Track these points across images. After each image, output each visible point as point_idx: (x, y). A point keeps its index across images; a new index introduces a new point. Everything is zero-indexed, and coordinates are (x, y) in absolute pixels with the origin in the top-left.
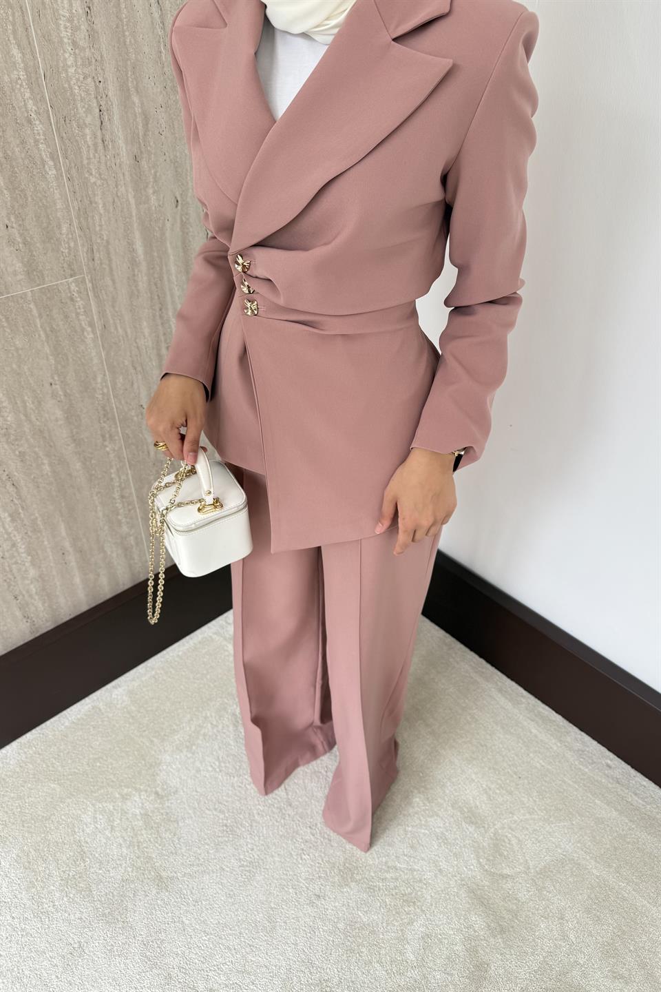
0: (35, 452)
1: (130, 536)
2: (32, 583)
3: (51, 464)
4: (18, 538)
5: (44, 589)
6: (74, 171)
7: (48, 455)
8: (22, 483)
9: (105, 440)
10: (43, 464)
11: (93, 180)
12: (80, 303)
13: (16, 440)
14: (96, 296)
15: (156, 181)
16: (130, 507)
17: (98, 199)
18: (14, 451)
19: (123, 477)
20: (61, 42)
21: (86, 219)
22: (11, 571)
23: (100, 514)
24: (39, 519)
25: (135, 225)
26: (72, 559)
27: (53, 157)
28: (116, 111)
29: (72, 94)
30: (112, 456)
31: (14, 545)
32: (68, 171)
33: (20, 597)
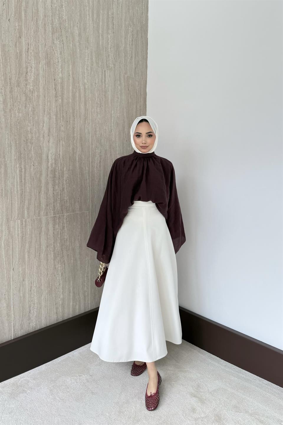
0: (71, 255)
1: (87, 292)
2: (61, 300)
3: (73, 260)
4: (61, 282)
5: (63, 304)
6: (92, 190)
7: (73, 257)
8: (66, 264)
9: (86, 256)
10: (72, 259)
12: (88, 217)
13: (68, 250)
14: (92, 216)
16: (88, 281)
17: (96, 195)
18: (67, 253)
19: (88, 269)
21: (93, 199)
22: (57, 294)
23: (81, 281)
24: (67, 277)
26: (71, 294)
28: (102, 179)
29: (95, 176)
30: (87, 261)
31: (60, 285)
33: (57, 305)
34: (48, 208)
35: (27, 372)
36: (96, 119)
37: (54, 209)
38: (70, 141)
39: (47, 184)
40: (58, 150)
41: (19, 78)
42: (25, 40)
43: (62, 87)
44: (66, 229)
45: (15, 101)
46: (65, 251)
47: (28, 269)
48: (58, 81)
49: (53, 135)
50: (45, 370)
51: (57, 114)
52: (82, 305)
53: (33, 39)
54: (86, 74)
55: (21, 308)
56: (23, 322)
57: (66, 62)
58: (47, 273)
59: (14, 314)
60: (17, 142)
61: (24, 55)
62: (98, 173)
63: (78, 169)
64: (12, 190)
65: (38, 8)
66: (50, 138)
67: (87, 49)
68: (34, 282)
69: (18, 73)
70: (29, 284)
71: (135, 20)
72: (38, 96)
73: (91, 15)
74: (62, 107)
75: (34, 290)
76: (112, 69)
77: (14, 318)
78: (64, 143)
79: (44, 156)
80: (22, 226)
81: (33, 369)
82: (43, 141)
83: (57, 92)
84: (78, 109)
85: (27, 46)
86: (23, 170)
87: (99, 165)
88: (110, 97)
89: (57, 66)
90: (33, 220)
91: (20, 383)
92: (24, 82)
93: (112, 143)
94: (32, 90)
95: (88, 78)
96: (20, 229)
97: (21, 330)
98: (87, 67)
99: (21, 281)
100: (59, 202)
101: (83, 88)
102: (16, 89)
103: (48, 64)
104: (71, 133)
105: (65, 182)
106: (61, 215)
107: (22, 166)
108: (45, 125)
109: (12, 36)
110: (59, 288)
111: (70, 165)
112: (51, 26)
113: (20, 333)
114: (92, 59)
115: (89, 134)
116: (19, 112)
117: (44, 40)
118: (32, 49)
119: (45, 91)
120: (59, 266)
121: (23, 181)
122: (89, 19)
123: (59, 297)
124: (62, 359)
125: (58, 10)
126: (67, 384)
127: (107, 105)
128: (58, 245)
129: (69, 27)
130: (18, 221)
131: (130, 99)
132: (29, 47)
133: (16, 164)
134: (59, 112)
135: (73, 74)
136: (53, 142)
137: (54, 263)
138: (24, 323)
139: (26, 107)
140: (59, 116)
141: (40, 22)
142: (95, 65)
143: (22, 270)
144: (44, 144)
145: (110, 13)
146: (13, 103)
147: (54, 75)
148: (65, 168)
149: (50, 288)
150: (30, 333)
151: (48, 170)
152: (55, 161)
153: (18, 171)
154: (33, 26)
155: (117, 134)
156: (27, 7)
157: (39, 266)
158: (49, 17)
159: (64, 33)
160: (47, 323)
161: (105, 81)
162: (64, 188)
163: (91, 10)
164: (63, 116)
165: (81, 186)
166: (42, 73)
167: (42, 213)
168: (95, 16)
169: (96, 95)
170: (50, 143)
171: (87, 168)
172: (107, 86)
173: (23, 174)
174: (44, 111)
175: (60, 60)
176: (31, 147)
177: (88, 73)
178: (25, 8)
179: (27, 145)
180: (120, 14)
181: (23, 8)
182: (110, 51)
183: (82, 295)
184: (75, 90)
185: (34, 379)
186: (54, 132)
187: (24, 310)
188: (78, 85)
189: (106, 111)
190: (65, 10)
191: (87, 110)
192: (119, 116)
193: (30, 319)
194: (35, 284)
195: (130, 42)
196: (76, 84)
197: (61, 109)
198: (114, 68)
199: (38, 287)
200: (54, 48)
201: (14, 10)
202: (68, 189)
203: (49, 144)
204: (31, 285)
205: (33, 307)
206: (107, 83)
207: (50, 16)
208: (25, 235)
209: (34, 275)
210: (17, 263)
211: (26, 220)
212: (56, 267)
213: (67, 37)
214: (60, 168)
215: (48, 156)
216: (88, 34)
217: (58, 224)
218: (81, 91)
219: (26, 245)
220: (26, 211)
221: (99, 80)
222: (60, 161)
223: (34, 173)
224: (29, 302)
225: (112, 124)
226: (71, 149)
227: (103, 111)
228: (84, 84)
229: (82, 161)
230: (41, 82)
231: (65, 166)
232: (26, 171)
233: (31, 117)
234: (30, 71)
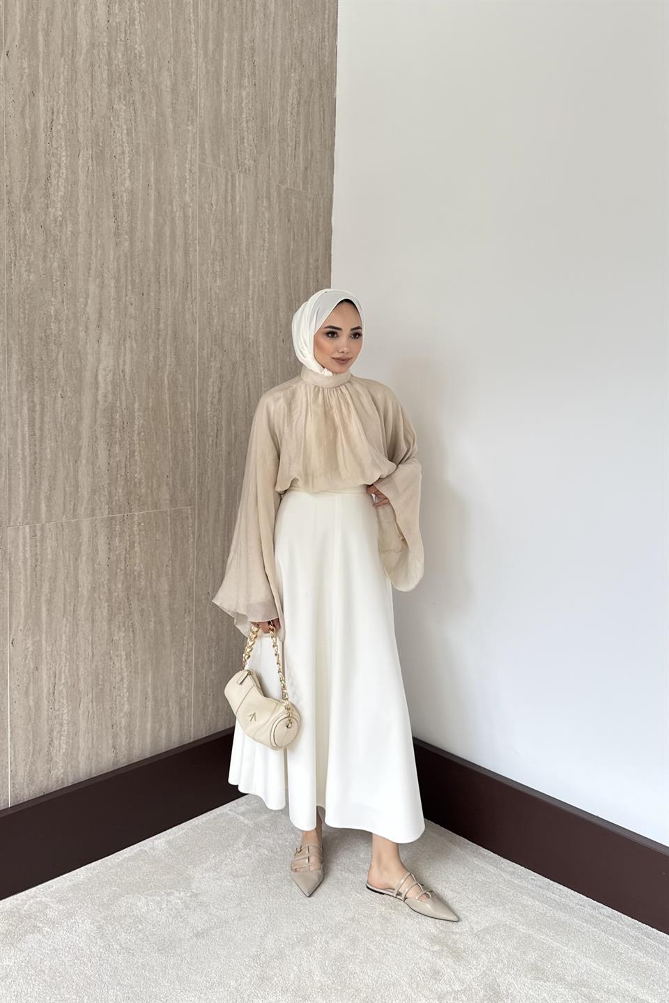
0: (149, 611)
1: (186, 697)
2: (124, 717)
3: (155, 623)
4: (125, 675)
5: (129, 726)
6: (201, 456)
7: (155, 616)
8: (138, 631)
9: (185, 613)
10: (151, 621)
11: (208, 460)
12: (190, 521)
13: (142, 599)
14: (199, 519)
15: (236, 465)
16: (190, 672)
17: (209, 470)
18: (139, 606)
19: (190, 646)
20: (207, 401)
21: (202, 477)
22: (115, 701)
23: (172, 672)
24: (140, 663)
25: (223, 484)
26: (150, 704)
27: (194, 448)
28: (224, 431)
29: (207, 423)
30: (187, 626)
31: (122, 680)
32: (199, 455)
33: (115, 727)
34: (96, 497)
35: (44, 884)
36: (211, 289)
37: (110, 502)
38: (150, 340)
39: (94, 439)
40: (121, 363)
41: (29, 190)
42: (45, 102)
43: (132, 213)
44: (137, 549)
45: (20, 245)
46: (136, 603)
47: (46, 641)
48: (121, 197)
49: (109, 325)
50: (86, 880)
51: (118, 275)
52: (175, 728)
53: (64, 99)
54: (188, 181)
55: (31, 733)
56: (34, 768)
57: (142, 153)
58: (93, 653)
59: (14, 746)
60: (25, 342)
61: (42, 136)
62: (215, 418)
63: (167, 406)
64: (11, 455)
65: (75, 27)
66: (101, 334)
67: (192, 124)
68: (60, 674)
69: (27, 179)
70: (50, 677)
71: (305, 56)
72: (75, 234)
73: (200, 42)
74: (132, 260)
75: (60, 692)
76: (249, 170)
77: (13, 758)
78: (135, 345)
79: (88, 376)
80: (34, 540)
81: (58, 878)
82: (86, 339)
83: (119, 224)
84: (168, 264)
85: (50, 114)
86: (38, 408)
87: (217, 397)
88: (244, 236)
89: (120, 162)
90: (59, 525)
91: (25, 911)
92: (43, 199)
93: (249, 345)
94: (60, 218)
95: (192, 191)
96: (29, 547)
97: (30, 786)
98: (192, 165)
99: (31, 671)
100: (123, 483)
101: (181, 215)
102: (22, 216)
103: (99, 157)
104: (151, 320)
105: (135, 437)
106: (126, 514)
107: (35, 397)
108: (89, 302)
109: (15, 92)
110: (121, 688)
111: (148, 398)
112: (106, 67)
113: (28, 792)
114: (202, 146)
115: (195, 323)
116: (28, 271)
117: (90, 102)
118: (61, 122)
119: (91, 221)
120: (120, 636)
121: (38, 433)
122: (197, 53)
123: (121, 710)
124: (125, 855)
125: (123, 29)
126: (139, 914)
127: (237, 256)
128: (120, 586)
129: (150, 70)
130: (24, 528)
131: (292, 243)
132: (55, 118)
133: (22, 395)
134: (122, 272)
135: (157, 181)
136: (109, 343)
137: (110, 628)
138: (36, 768)
139: (45, 258)
140: (123, 280)
141: (80, 60)
142: (209, 160)
143: (33, 644)
144: (88, 346)
145: (246, 39)
146: (15, 250)
147: (113, 182)
148: (136, 405)
149: (100, 687)
150: (49, 794)
151: (96, 409)
152: (114, 388)
153: (25, 411)
154: (64, 68)
155: (261, 325)
156: (50, 22)
157: (73, 634)
158: (103, 49)
159: (138, 86)
160: (91, 770)
161: (233, 199)
162: (134, 452)
163: (201, 32)
164: (133, 282)
165: (175, 445)
166: (85, 178)
167: (82, 510)
168: (211, 46)
169: (213, 231)
170: (102, 345)
171: (189, 405)
172: (238, 210)
173: (37, 416)
174: (89, 269)
175: (127, 150)
176: (58, 354)
177: (194, 180)
178: (46, 26)
179: (47, 349)
180: (270, 41)
181: (40, 26)
182: (245, 129)
183: (174, 706)
184: (161, 220)
185: (60, 901)
186: (112, 318)
187: (36, 739)
188: (170, 207)
189: (234, 270)
190: (139, 32)
191: (191, 267)
192: (265, 283)
193: (50, 760)
194: (63, 677)
195: (293, 108)
196: (164, 206)
197: (129, 264)
198: (256, 168)
199: (69, 684)
200: (112, 119)
201: (19, 30)
202: (142, 453)
203: (99, 346)
204: (55, 680)
205: (58, 733)
206: (237, 204)
207: (105, 44)
208: (41, 562)
209: (61, 658)
210: (21, 627)
211: (43, 525)
212: (115, 638)
213: (143, 93)
214: (124, 404)
215: (96, 376)
216: (194, 88)
217: (118, 535)
218: (177, 222)
219: (44, 586)
220: (43, 506)
221: (218, 196)
222: (124, 387)
223: (63, 415)
224: (50, 721)
225: (250, 302)
226: (151, 358)
227: (227, 269)
228: (182, 205)
229: (177, 387)
230: (82, 199)
231: (137, 399)
232: (46, 409)
233: (58, 283)
234: (57, 175)
